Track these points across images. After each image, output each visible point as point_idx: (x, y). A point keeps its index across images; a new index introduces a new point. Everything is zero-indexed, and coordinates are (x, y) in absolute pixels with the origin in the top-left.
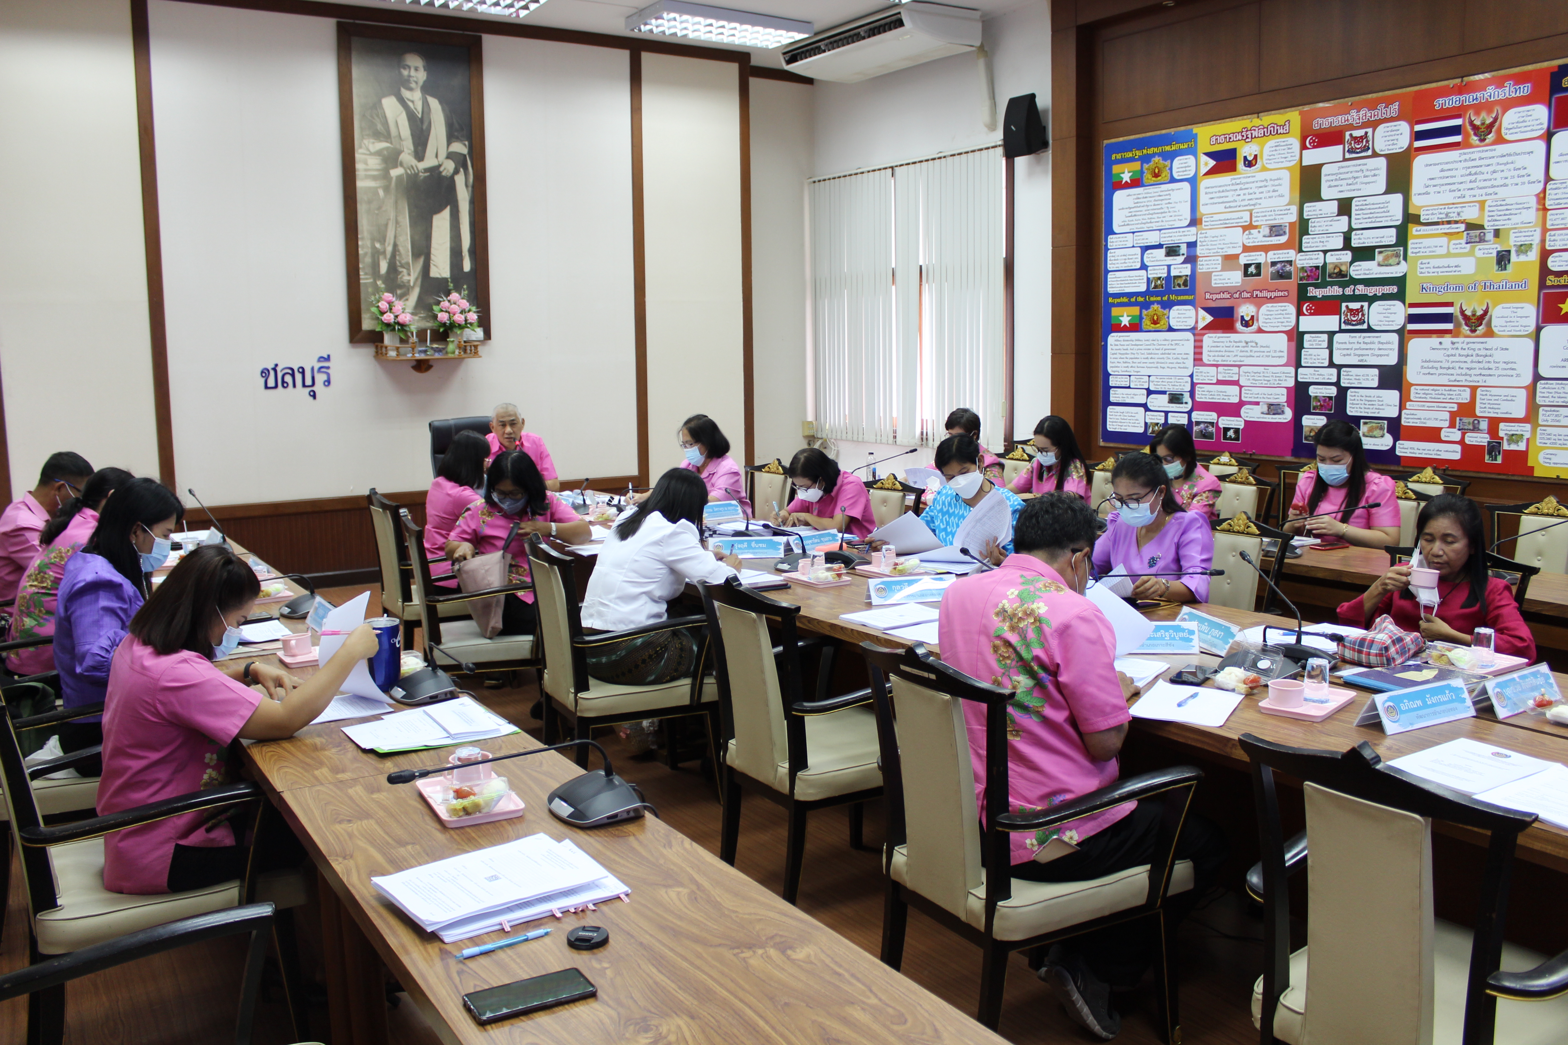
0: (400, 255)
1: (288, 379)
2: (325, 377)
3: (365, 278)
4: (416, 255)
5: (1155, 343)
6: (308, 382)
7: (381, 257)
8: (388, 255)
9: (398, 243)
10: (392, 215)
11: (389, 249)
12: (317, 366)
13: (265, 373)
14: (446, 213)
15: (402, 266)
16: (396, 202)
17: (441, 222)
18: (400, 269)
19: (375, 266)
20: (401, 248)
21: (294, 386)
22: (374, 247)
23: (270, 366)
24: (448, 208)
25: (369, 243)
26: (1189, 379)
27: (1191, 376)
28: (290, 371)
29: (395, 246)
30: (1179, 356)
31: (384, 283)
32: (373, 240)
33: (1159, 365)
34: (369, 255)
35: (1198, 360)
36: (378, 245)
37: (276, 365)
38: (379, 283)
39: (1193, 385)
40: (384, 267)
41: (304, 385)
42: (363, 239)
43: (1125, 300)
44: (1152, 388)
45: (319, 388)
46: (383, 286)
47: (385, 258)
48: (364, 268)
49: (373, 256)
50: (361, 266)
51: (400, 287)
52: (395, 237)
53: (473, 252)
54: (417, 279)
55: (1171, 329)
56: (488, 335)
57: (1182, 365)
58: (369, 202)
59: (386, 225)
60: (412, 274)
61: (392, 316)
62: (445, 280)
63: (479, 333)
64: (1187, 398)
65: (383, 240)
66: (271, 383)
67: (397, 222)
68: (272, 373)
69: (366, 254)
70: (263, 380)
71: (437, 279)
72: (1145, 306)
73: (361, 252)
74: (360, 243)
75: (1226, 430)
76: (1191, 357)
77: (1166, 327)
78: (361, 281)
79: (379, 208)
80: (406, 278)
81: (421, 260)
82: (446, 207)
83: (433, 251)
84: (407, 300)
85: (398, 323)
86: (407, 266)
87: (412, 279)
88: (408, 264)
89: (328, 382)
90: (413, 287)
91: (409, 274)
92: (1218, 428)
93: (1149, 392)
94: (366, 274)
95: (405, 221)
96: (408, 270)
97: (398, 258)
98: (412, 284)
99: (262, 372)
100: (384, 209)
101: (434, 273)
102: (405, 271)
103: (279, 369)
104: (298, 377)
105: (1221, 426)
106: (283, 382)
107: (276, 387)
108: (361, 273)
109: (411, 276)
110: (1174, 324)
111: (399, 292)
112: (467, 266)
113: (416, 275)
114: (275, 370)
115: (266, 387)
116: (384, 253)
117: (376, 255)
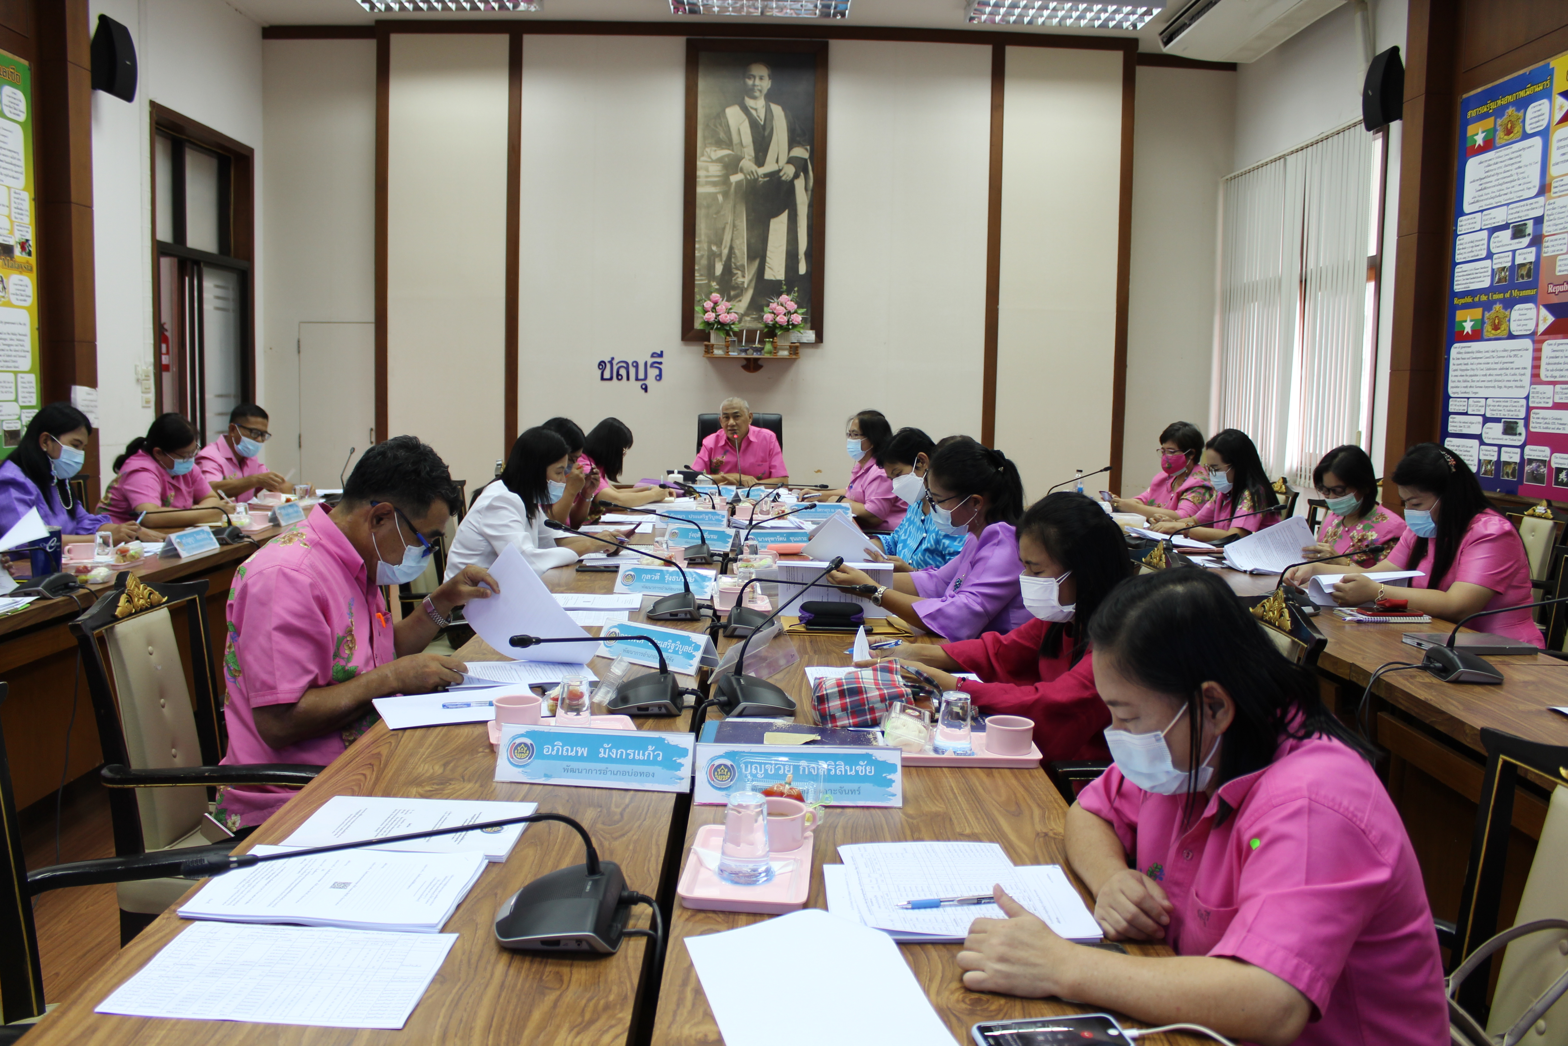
0: (736, 257)
1: (623, 372)
2: (657, 372)
3: (700, 279)
4: (751, 258)
5: (1494, 354)
6: (641, 375)
7: (717, 260)
8: (724, 258)
9: (735, 246)
10: (730, 219)
11: (725, 252)
12: (650, 361)
13: (602, 365)
14: (784, 217)
15: (737, 269)
16: (735, 207)
17: (779, 226)
18: (735, 271)
19: (711, 267)
20: (737, 251)
21: (628, 379)
22: (710, 250)
23: (607, 360)
24: (787, 211)
25: (705, 246)
26: (1524, 402)
27: (1527, 398)
28: (624, 365)
29: (731, 248)
30: (1517, 372)
31: (718, 284)
32: (710, 243)
33: (1496, 384)
34: (706, 257)
35: (1535, 378)
36: (714, 248)
37: (613, 359)
38: (714, 284)
39: (1529, 409)
40: (719, 269)
41: (637, 379)
42: (700, 242)
43: (1468, 300)
44: (1488, 415)
45: (651, 382)
46: (717, 287)
47: (721, 260)
48: (699, 270)
49: (709, 258)
50: (696, 268)
51: (734, 288)
52: (732, 240)
53: (808, 254)
54: (751, 281)
55: (1511, 336)
56: (820, 338)
57: (1518, 384)
58: (708, 207)
59: (724, 229)
60: (746, 275)
61: (714, 315)
62: (780, 282)
63: (810, 336)
64: (1521, 428)
65: (719, 243)
66: (607, 375)
67: (734, 226)
68: (608, 366)
69: (702, 256)
70: (600, 372)
71: (771, 282)
72: (1487, 306)
73: (697, 254)
74: (697, 246)
75: (1559, 470)
76: (1528, 372)
77: (1505, 334)
78: (696, 282)
79: (718, 213)
80: (740, 280)
81: (756, 263)
82: (783, 211)
83: (769, 254)
84: (740, 301)
85: (719, 322)
86: (742, 268)
87: (746, 281)
88: (743, 266)
89: (659, 377)
90: (747, 289)
91: (744, 277)
92: (1550, 468)
93: (1486, 420)
94: (701, 275)
95: (743, 224)
96: (743, 272)
97: (733, 260)
98: (746, 286)
99: (600, 364)
100: (722, 213)
101: (769, 275)
102: (739, 272)
103: (615, 362)
104: (632, 371)
105: (1554, 466)
106: (618, 374)
107: (611, 379)
108: (697, 274)
109: (745, 278)
110: (1515, 329)
111: (732, 293)
112: (802, 269)
113: (750, 277)
114: (611, 362)
115: (602, 379)
116: (720, 255)
117: (712, 257)
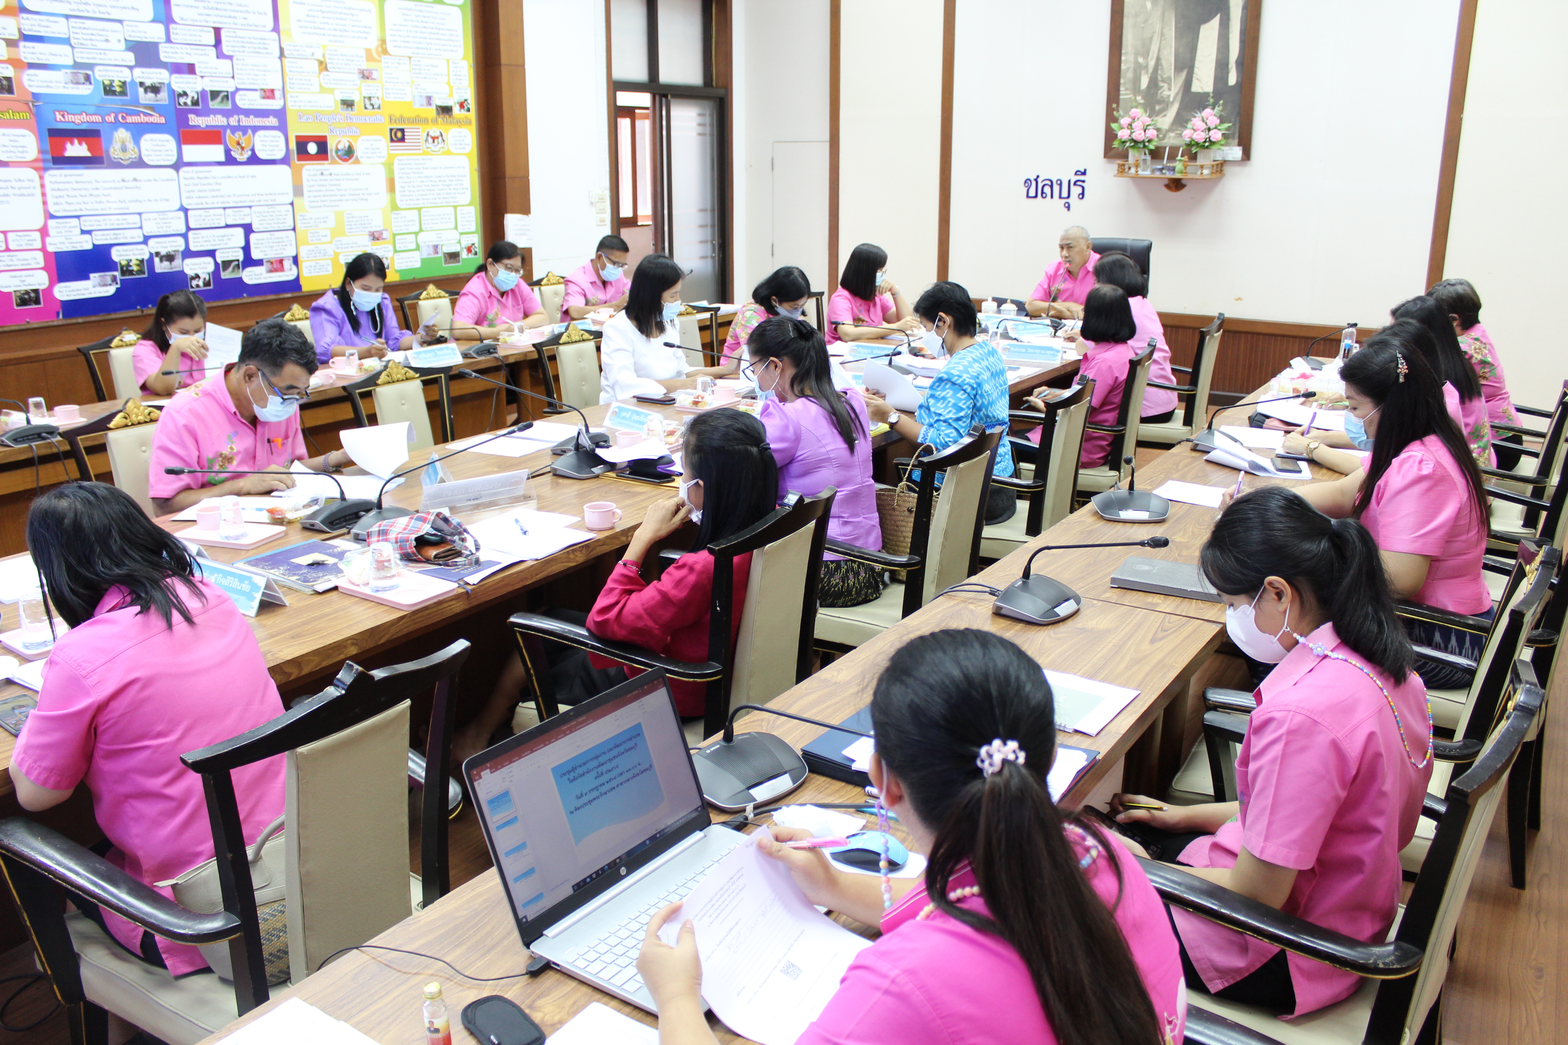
0: (1162, 69)
1: (1047, 190)
2: (1080, 190)
3: (1125, 94)
4: (1178, 69)
6: (1065, 194)
7: (1143, 72)
8: (1150, 70)
9: (1162, 57)
10: (1158, 28)
11: (1152, 63)
12: (1074, 179)
13: (1028, 183)
14: (1216, 22)
15: (1163, 81)
16: (1163, 14)
17: (1209, 32)
18: (1161, 84)
19: (1137, 80)
20: (1164, 62)
21: (1052, 197)
22: (1136, 62)
23: (1033, 178)
24: (1218, 16)
25: (1132, 58)
28: (1049, 183)
29: (1158, 59)
31: (1143, 98)
32: (1136, 55)
34: (1131, 69)
36: (1141, 60)
37: (1038, 177)
38: (1139, 98)
40: (1145, 82)
41: (1060, 197)
42: (1126, 54)
45: (1074, 200)
46: (1142, 101)
47: (1147, 72)
48: (1125, 84)
49: (1135, 71)
50: (1122, 81)
51: (1159, 102)
52: (1159, 51)
53: (1240, 63)
54: (1177, 94)
56: (1247, 155)
58: (1136, 15)
59: (1151, 39)
60: (1173, 88)
61: (1129, 132)
62: (1207, 94)
63: (1236, 152)
65: (1146, 54)
66: (1032, 193)
67: (1162, 35)
68: (1034, 183)
69: (1128, 69)
70: (1026, 189)
71: (1198, 94)
73: (1123, 67)
74: (1123, 58)
78: (1121, 97)
79: (1146, 21)
80: (1166, 93)
81: (1184, 74)
82: (1215, 15)
83: (1197, 64)
84: (1165, 116)
86: (1168, 81)
87: (1172, 94)
88: (1170, 78)
89: (1082, 195)
90: (1172, 103)
91: (1170, 89)
94: (1126, 89)
95: (1171, 33)
96: (1170, 84)
97: (1159, 72)
98: (1171, 99)
99: (1026, 182)
100: (1150, 22)
101: (1196, 87)
102: (1166, 86)
103: (1040, 180)
104: (1056, 188)
106: (1043, 193)
107: (1036, 196)
108: (1122, 88)
109: (1172, 91)
111: (1157, 108)
112: (1232, 79)
113: (1177, 90)
114: (1036, 180)
115: (1028, 196)
116: (1146, 67)
117: (1138, 69)
